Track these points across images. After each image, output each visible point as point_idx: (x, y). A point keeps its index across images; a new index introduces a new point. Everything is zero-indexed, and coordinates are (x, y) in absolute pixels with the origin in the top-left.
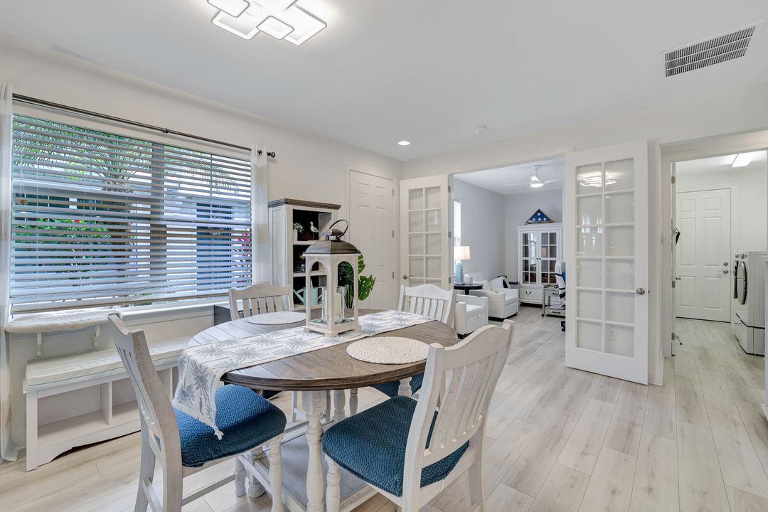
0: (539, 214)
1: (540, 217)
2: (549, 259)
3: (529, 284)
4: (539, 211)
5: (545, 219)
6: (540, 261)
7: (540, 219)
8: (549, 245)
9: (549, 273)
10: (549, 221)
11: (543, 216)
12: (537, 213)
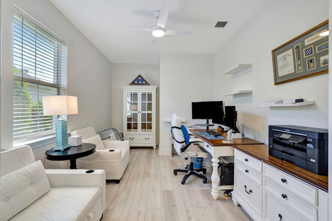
0: (140, 78)
1: (140, 80)
2: (147, 112)
3: (132, 132)
4: (140, 76)
5: (144, 83)
6: (141, 113)
7: (140, 82)
8: (147, 102)
9: (147, 122)
10: (147, 84)
11: (143, 80)
12: (138, 77)
